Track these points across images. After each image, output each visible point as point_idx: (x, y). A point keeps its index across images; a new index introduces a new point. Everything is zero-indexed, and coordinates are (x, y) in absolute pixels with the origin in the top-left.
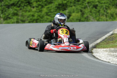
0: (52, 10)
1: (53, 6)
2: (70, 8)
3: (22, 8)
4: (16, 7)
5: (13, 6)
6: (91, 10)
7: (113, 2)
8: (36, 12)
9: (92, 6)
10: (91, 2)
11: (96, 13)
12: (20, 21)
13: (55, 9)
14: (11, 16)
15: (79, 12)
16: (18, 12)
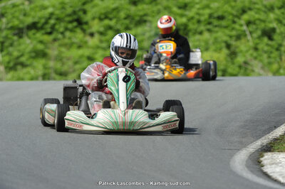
1: (147, 31)
2: (198, 37)
3: (60, 36)
4: (43, 34)
5: (33, 31)
6: (257, 44)
8: (98, 47)
9: (259, 33)
10: (258, 22)
11: (271, 52)
12: (53, 75)
14: (27, 60)
15: (221, 49)
16: (47, 47)
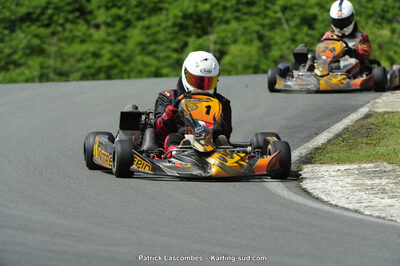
0: (161, 36)
1: (164, 21)
2: (224, 27)
3: (59, 29)
4: (39, 27)
5: (28, 24)
6: (295, 34)
7: (370, 5)
8: (105, 41)
9: (297, 20)
10: (295, 8)
12: (52, 75)
13: (170, 30)
14: (21, 58)
15: (251, 41)
16: (43, 42)
